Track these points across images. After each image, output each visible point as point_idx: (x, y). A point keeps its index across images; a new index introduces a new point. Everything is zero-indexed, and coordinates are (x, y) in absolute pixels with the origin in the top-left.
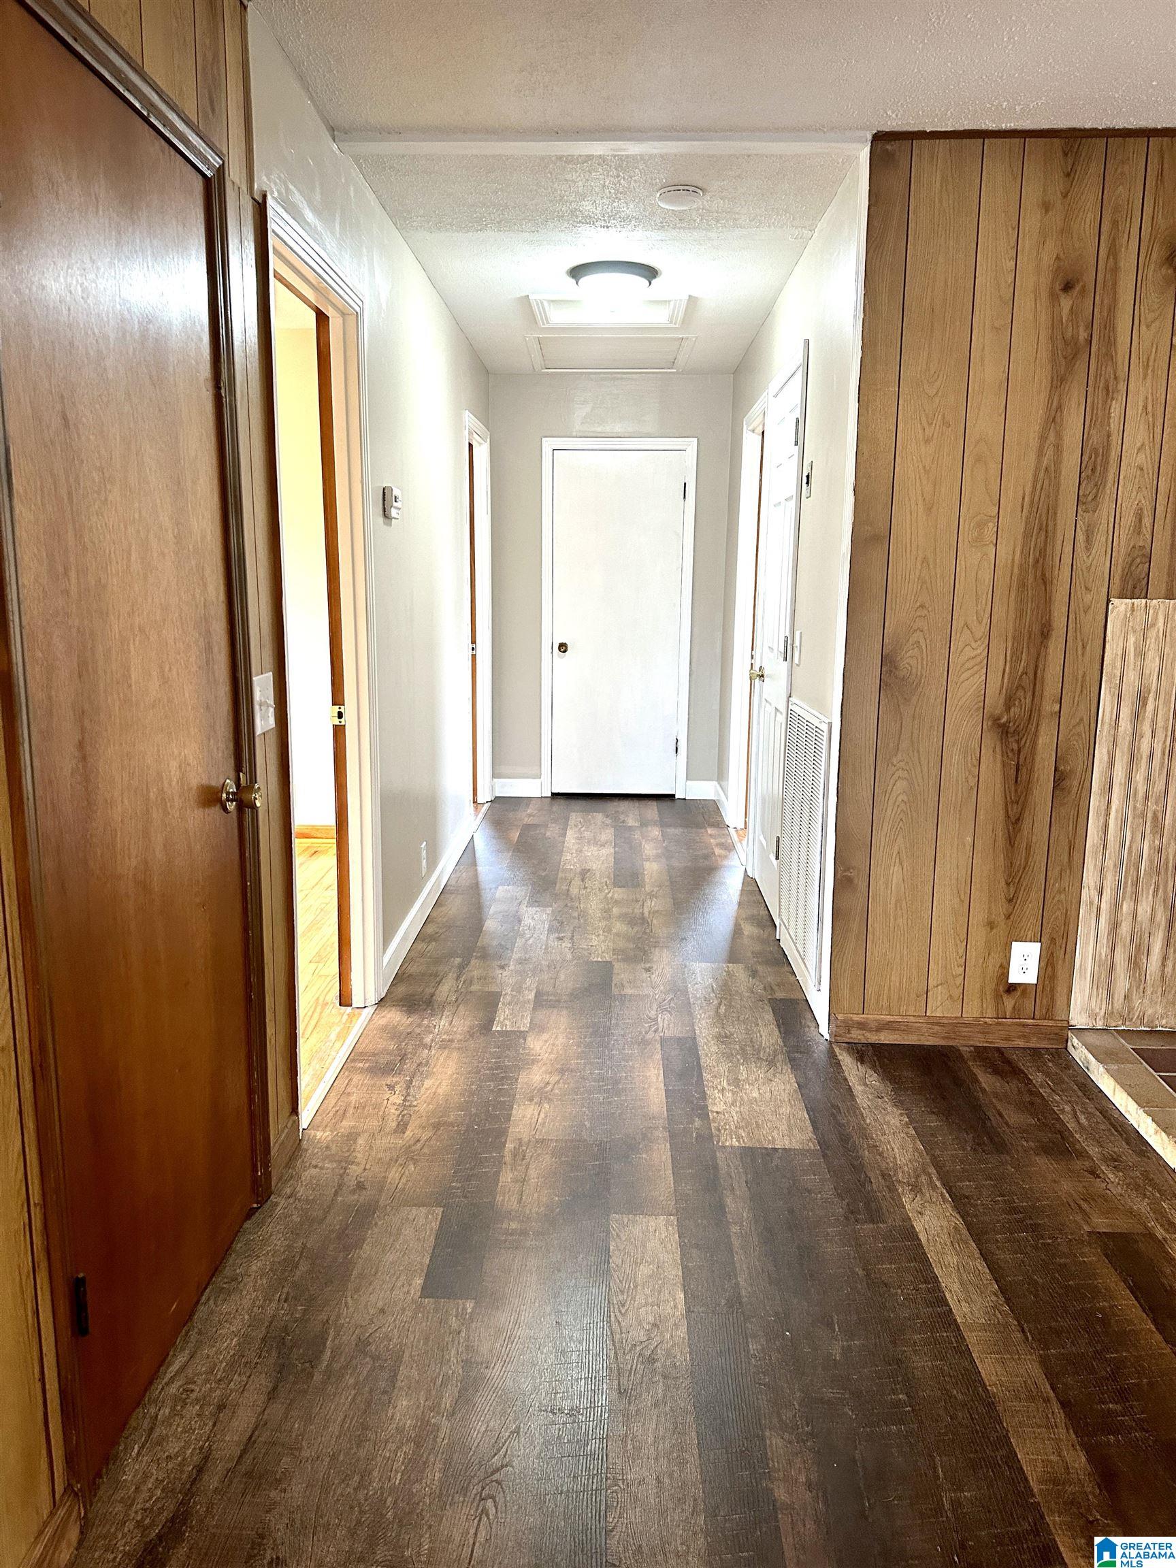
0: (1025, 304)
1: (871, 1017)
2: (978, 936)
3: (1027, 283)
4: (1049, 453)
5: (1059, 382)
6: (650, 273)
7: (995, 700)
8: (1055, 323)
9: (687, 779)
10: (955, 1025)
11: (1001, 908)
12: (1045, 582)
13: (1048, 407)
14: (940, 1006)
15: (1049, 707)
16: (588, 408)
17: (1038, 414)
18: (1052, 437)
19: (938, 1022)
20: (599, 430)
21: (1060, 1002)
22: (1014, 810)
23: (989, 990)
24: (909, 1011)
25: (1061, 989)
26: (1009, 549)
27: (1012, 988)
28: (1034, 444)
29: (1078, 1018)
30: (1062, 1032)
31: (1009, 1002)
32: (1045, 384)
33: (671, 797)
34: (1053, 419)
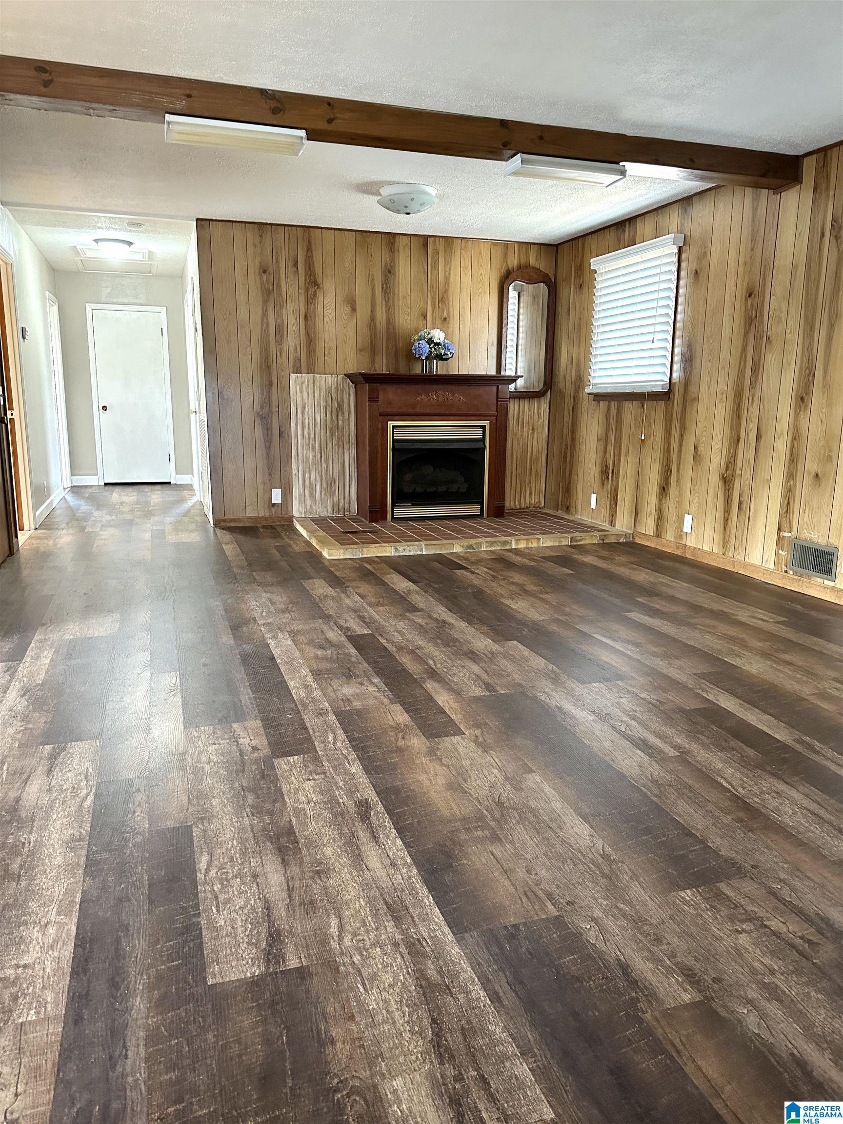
0: (252, 277)
1: (228, 517)
2: (260, 487)
3: (251, 271)
4: (265, 325)
5: (265, 302)
6: (130, 244)
7: (257, 407)
8: (262, 284)
9: (176, 474)
10: (256, 519)
11: (267, 477)
12: (269, 367)
13: (263, 311)
14: (251, 513)
15: (275, 409)
16: (109, 290)
17: (260, 313)
18: (265, 320)
19: (250, 518)
20: (115, 301)
21: (290, 508)
22: (268, 444)
23: (266, 506)
24: (241, 515)
25: (290, 505)
26: (256, 355)
27: (274, 504)
28: (260, 322)
29: (296, 514)
30: (291, 519)
31: (273, 510)
32: (261, 303)
33: (169, 483)
34: (265, 314)
